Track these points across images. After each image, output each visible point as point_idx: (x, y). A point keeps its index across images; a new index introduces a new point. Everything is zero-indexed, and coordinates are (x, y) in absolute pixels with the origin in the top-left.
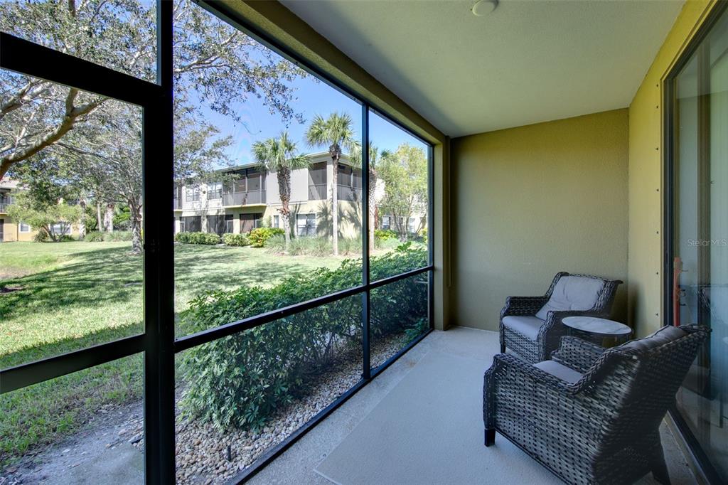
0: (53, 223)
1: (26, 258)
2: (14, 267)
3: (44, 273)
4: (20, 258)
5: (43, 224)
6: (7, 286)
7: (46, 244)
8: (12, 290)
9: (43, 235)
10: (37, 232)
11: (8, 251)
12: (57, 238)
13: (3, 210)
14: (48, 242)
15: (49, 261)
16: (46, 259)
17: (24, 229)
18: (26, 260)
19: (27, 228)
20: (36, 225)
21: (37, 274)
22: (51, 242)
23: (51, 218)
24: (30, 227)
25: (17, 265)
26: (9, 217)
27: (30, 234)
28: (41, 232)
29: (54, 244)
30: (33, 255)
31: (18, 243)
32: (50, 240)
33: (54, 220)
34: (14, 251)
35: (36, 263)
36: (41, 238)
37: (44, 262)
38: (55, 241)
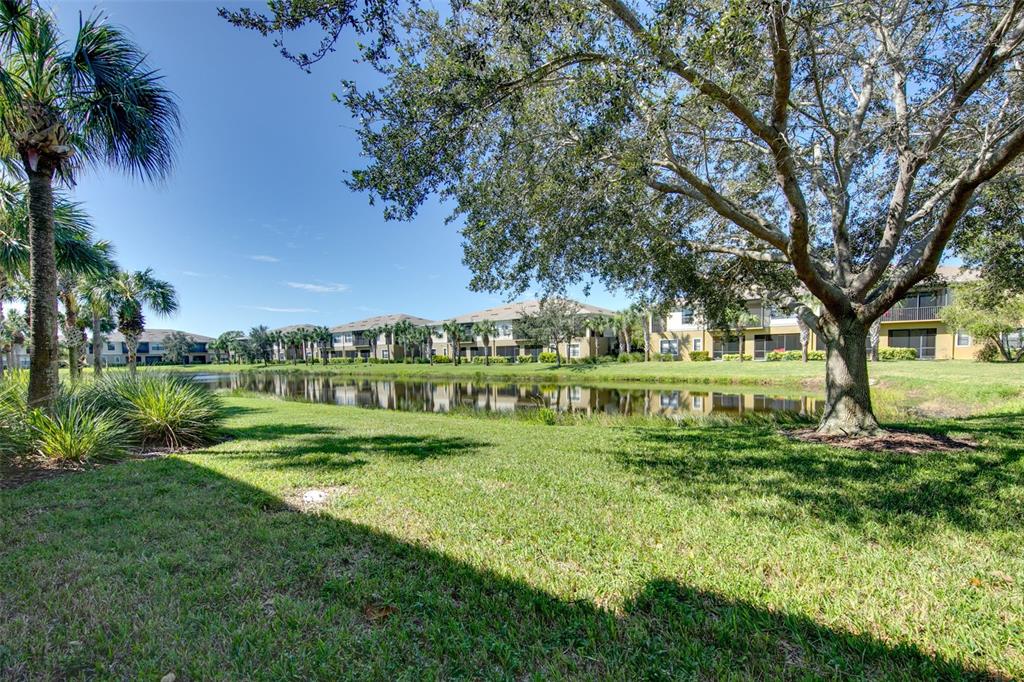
0: (1008, 330)
1: (966, 385)
2: (950, 398)
3: (1003, 416)
4: (958, 385)
5: (991, 333)
6: (950, 435)
7: (995, 364)
8: (960, 445)
9: (990, 349)
10: (981, 347)
11: (942, 374)
12: (1014, 355)
13: (936, 316)
14: (998, 362)
15: (1006, 395)
16: (1000, 390)
17: (962, 342)
18: (967, 388)
19: (967, 339)
20: (979, 335)
21: (990, 416)
22: (1004, 362)
23: (1004, 321)
24: (971, 339)
25: (953, 394)
26: (945, 324)
27: (970, 349)
28: (988, 346)
29: (1009, 365)
30: (977, 381)
31: (954, 362)
32: (1000, 357)
33: (1011, 325)
34: (949, 374)
35: (983, 395)
36: (988, 356)
37: (996, 395)
38: (1010, 360)
